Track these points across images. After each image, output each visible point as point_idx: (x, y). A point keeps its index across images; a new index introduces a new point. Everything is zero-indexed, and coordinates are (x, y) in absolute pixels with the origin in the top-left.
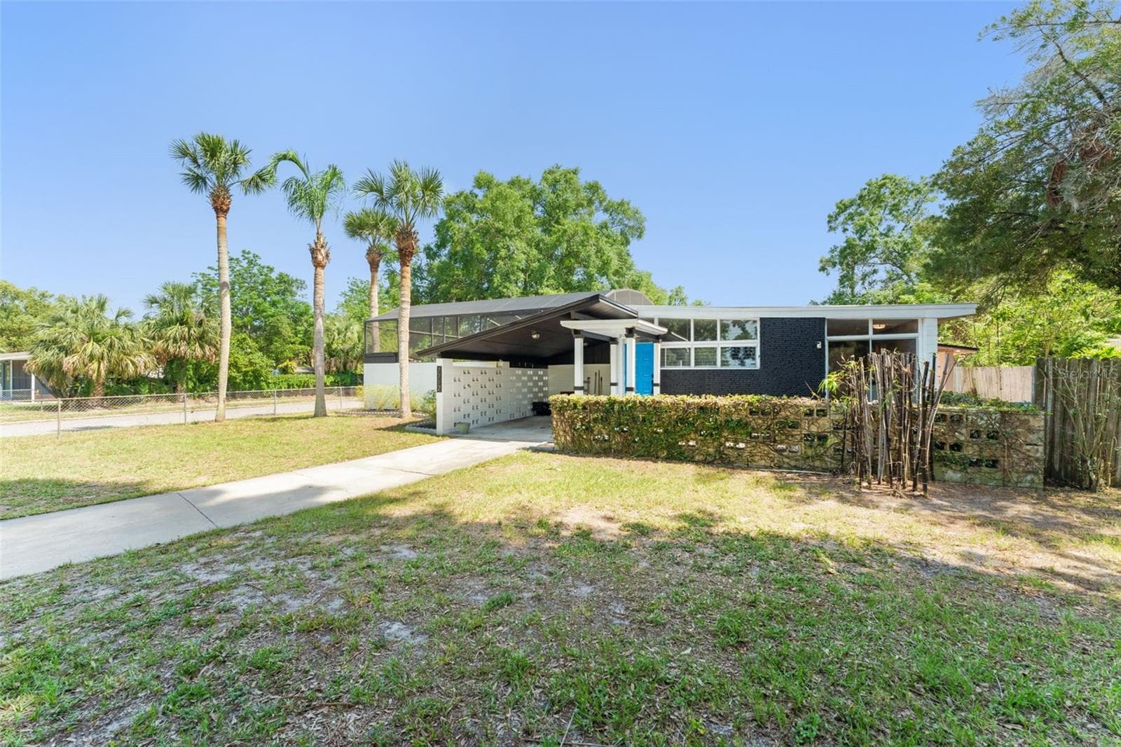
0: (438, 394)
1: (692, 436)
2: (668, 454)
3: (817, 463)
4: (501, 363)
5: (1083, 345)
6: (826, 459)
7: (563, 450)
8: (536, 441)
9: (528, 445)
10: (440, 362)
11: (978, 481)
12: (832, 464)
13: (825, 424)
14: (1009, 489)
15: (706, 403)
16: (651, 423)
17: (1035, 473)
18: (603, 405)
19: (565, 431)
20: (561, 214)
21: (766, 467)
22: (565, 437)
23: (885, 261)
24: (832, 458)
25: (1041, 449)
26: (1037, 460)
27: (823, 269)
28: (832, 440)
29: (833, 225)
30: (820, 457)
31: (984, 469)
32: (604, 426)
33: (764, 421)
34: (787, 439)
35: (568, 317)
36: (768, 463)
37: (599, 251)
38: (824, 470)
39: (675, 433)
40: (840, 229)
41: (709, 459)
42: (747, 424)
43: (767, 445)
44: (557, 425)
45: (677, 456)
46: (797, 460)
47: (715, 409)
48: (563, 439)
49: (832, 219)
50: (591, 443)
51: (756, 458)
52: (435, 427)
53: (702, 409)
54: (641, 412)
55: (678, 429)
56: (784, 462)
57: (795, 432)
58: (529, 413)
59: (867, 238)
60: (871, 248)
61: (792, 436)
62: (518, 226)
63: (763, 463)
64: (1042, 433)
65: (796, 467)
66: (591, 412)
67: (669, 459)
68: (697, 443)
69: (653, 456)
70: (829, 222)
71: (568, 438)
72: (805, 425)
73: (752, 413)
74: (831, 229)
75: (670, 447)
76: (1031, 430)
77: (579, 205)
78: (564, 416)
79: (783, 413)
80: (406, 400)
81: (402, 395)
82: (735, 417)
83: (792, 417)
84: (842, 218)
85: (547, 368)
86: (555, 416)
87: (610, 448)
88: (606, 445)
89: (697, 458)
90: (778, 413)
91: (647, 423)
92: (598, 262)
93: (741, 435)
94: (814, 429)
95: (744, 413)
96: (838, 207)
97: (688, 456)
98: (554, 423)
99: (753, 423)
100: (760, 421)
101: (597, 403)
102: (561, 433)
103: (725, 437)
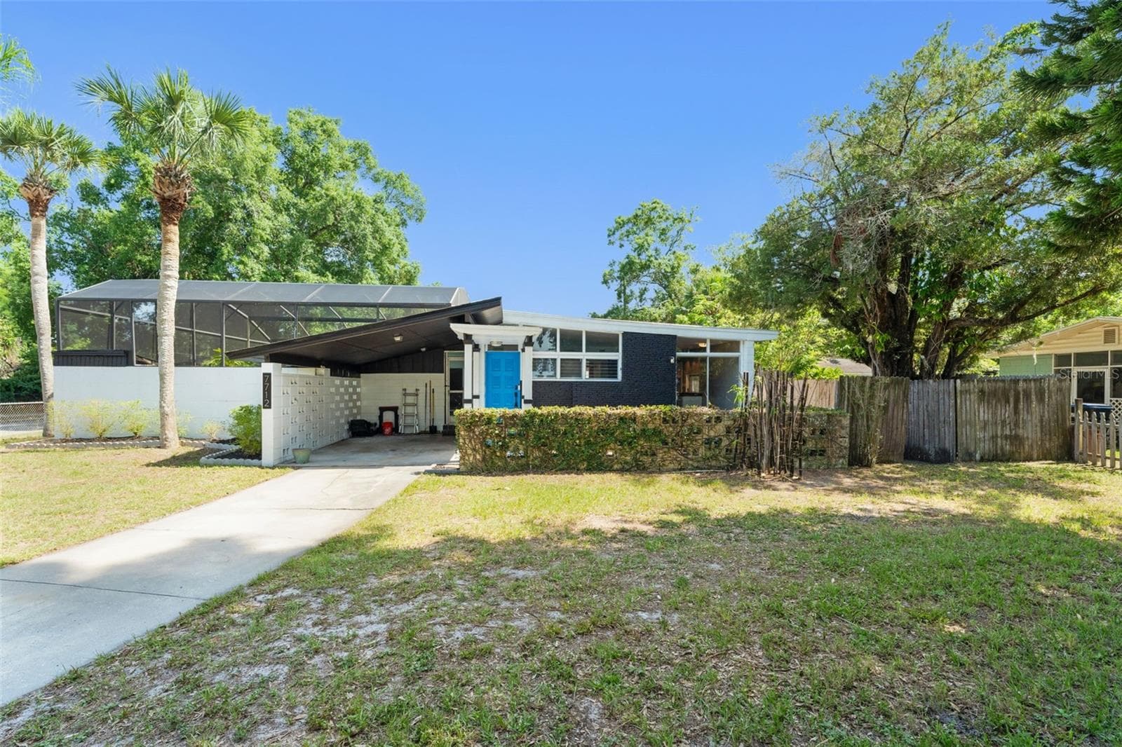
0: (264, 411)
1: (612, 445)
2: (588, 465)
3: (714, 463)
4: (323, 371)
5: (805, 365)
6: (721, 458)
7: (472, 471)
8: (423, 464)
9: (422, 469)
10: (268, 367)
11: (814, 467)
12: (723, 462)
13: (721, 428)
14: (831, 469)
15: (626, 414)
16: (573, 436)
17: (844, 457)
18: (522, 419)
19: (474, 449)
20: (321, 174)
21: (674, 470)
22: (475, 456)
23: (654, 281)
24: (724, 457)
25: (847, 440)
26: (845, 448)
27: (605, 282)
28: (725, 443)
29: (612, 238)
30: (715, 457)
31: (818, 457)
32: (521, 441)
33: (674, 428)
34: (691, 443)
35: (460, 320)
36: (677, 466)
37: (377, 231)
38: (719, 468)
39: (596, 444)
40: (618, 243)
41: (627, 467)
42: (660, 432)
43: (676, 450)
44: (465, 443)
45: (597, 465)
46: (699, 461)
47: (634, 419)
48: (471, 458)
49: (612, 233)
50: (506, 460)
51: (667, 463)
52: (258, 456)
53: (622, 419)
54: (562, 425)
55: (599, 440)
56: (688, 464)
57: (699, 437)
58: (345, 435)
59: (643, 257)
60: (645, 267)
61: (696, 441)
62: (259, 179)
63: (671, 466)
64: (848, 429)
65: (698, 468)
66: (506, 426)
67: (590, 470)
68: (616, 453)
69: (574, 468)
70: (609, 236)
71: (478, 457)
72: (705, 431)
73: (665, 421)
74: (611, 243)
75: (590, 458)
76: (842, 428)
77: (344, 167)
78: (474, 432)
79: (689, 421)
80: (171, 422)
81: (163, 415)
82: (651, 426)
83: (696, 424)
84: (618, 234)
85: (359, 377)
86: (462, 433)
87: (528, 465)
88: (523, 461)
89: (616, 467)
90: (685, 421)
91: (569, 435)
92: (377, 246)
93: (655, 441)
94: (712, 434)
95: (658, 422)
96: (617, 222)
97: (607, 466)
98: (461, 440)
99: (665, 431)
100: (671, 429)
101: (514, 416)
102: (469, 452)
103: (641, 445)
